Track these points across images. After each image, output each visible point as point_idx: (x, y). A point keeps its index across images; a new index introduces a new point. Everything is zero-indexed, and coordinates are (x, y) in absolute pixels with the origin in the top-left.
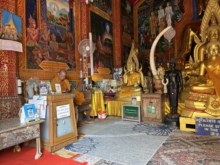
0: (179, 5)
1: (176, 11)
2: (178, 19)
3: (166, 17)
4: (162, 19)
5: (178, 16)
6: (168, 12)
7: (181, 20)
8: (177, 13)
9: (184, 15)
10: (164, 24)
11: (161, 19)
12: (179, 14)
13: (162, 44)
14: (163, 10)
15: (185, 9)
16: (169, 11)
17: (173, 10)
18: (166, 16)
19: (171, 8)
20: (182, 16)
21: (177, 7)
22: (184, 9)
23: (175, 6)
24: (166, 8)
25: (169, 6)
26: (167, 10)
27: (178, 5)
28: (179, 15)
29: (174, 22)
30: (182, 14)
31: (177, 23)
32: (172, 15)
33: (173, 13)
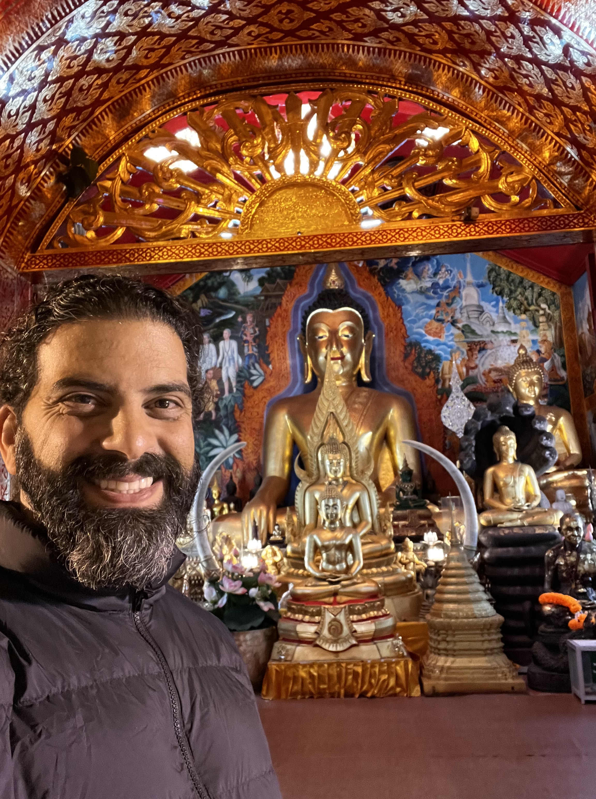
0: (257, 340)
1: (250, 356)
2: (253, 378)
3: (221, 367)
4: (211, 372)
5: (253, 372)
6: (226, 354)
7: (262, 383)
8: (252, 361)
9: (269, 372)
10: (217, 388)
11: (207, 371)
12: (257, 366)
13: (209, 444)
14: (212, 347)
15: (272, 356)
16: (230, 353)
17: (241, 351)
18: (221, 364)
19: (234, 344)
20: (265, 372)
21: (250, 347)
22: (269, 356)
23: (246, 341)
24: (221, 344)
25: (231, 338)
26: (224, 349)
27: (255, 342)
28: (255, 368)
29: (242, 386)
30: (265, 366)
31: (252, 390)
32: (237, 366)
33: (240, 361)
